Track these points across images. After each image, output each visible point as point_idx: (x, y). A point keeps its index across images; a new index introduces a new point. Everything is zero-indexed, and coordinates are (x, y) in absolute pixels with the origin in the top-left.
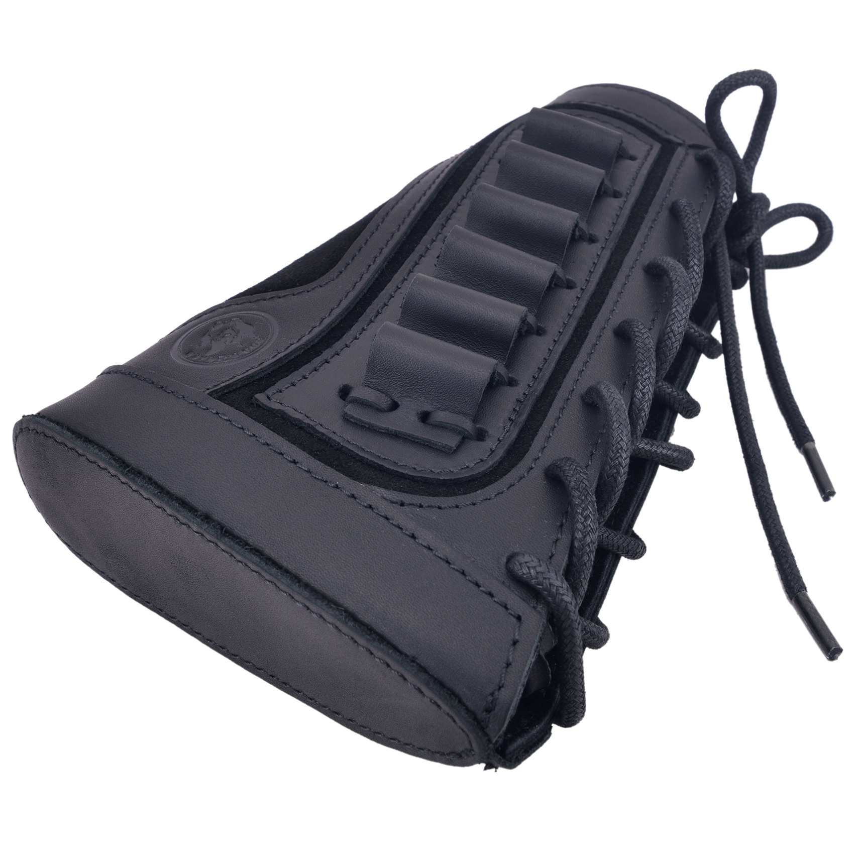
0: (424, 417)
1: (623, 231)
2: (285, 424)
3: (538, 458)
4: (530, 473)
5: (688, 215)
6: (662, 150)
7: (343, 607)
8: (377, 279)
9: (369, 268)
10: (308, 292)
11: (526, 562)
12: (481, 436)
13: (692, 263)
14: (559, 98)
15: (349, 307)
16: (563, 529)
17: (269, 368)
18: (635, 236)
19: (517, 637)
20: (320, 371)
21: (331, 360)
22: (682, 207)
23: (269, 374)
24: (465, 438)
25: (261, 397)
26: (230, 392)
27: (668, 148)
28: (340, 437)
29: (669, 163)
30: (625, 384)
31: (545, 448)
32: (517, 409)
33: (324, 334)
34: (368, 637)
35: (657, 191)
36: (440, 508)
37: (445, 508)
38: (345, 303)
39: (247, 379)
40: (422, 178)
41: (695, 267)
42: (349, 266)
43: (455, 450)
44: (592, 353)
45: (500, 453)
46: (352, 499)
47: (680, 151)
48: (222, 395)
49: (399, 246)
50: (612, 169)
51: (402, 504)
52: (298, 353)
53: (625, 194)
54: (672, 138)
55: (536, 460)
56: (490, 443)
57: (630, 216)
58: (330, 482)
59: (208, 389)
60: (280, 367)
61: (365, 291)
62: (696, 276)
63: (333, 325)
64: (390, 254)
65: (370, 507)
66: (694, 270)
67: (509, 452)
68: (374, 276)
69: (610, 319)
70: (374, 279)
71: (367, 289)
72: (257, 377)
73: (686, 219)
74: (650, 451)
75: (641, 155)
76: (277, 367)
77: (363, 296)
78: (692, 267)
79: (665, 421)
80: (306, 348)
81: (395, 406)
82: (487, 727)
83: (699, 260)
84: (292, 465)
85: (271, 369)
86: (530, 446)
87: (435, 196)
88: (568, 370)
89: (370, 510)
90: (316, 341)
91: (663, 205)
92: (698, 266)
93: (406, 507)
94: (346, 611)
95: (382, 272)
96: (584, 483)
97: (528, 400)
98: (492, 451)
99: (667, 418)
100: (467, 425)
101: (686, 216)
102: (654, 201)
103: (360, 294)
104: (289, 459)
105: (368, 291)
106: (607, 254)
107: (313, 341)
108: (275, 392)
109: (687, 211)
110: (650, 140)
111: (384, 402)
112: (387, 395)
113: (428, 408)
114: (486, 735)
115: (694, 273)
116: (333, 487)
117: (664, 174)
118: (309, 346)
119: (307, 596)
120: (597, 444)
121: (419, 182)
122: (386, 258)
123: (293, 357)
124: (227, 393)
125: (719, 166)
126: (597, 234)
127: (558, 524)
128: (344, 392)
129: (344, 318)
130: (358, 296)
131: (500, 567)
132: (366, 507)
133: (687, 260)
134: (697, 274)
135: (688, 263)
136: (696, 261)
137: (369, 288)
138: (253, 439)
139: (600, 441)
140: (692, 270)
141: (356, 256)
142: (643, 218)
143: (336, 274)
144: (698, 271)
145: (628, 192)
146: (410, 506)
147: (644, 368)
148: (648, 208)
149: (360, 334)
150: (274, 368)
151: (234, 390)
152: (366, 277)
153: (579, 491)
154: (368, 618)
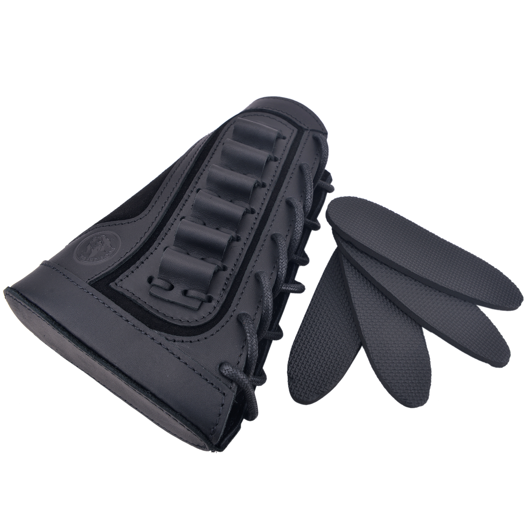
0: (185, 293)
1: (278, 179)
2: (123, 299)
3: (235, 310)
4: (231, 319)
5: (307, 174)
6: (298, 132)
7: (150, 391)
8: (166, 214)
9: (162, 209)
10: (135, 221)
11: (227, 370)
12: (210, 300)
13: (307, 198)
14: (250, 105)
15: (153, 231)
16: (244, 350)
17: (116, 267)
18: (283, 181)
19: (223, 402)
20: (139, 268)
21: (144, 262)
22: (305, 169)
23: (116, 269)
24: (202, 302)
25: (112, 285)
26: (98, 281)
27: (301, 131)
28: (148, 306)
29: (301, 140)
30: (274, 267)
31: (238, 304)
32: (227, 283)
33: (141, 247)
34: (161, 405)
35: (295, 155)
36: (191, 342)
37: (194, 342)
38: (151, 229)
39: (106, 274)
40: (188, 153)
41: (309, 200)
42: (154, 207)
43: (198, 309)
44: (261, 250)
45: (218, 308)
46: (153, 340)
47: (306, 133)
48: (95, 282)
49: (176, 195)
50: (273, 147)
51: (175, 341)
52: (130, 258)
53: (279, 159)
54: (302, 125)
55: (234, 311)
56: (214, 303)
57: (281, 171)
58: (143, 331)
59: (89, 279)
60: (121, 265)
61: (160, 221)
62: (309, 204)
63: (146, 241)
64: (172, 200)
65: (160, 344)
66: (308, 201)
67: (223, 307)
68: (164, 213)
69: (270, 230)
70: (164, 215)
71: (161, 220)
72: (111, 272)
73: (306, 176)
74: (285, 289)
75: (288, 136)
76: (120, 266)
77: (160, 224)
78: (308, 199)
79: (293, 272)
80: (133, 255)
81: (172, 288)
82: (211, 440)
83: (311, 196)
84: (126, 322)
85: (118, 267)
86: (232, 303)
87: (194, 165)
88: (250, 259)
89: (160, 346)
90: (138, 250)
91: (297, 164)
92: (310, 199)
93: (176, 343)
94: (151, 393)
95: (168, 210)
96: (252, 329)
97: (232, 278)
98: (215, 308)
99: (294, 270)
100: (203, 296)
101: (306, 175)
102: (293, 162)
103: (158, 224)
104: (125, 319)
105: (162, 221)
106: (270, 194)
107: (136, 251)
108: (119, 281)
109: (307, 172)
110: (293, 127)
111: (167, 286)
112: (168, 282)
113: (186, 288)
114: (211, 443)
115: (308, 202)
116: (144, 334)
117: (298, 146)
118: (135, 253)
119: (134, 387)
120: (260, 301)
121: (187, 156)
122: (170, 203)
123: (127, 260)
124: (97, 281)
125: (322, 143)
126: (266, 182)
127: (242, 347)
128: (150, 280)
129: (151, 237)
130: (157, 225)
131: (216, 370)
132: (158, 344)
133: (306, 196)
134: (310, 203)
135: (306, 197)
136: (309, 197)
137: (162, 220)
138: (109, 309)
139: (262, 300)
140: (307, 201)
141: (156, 201)
142: (287, 171)
143: (148, 212)
144: (310, 201)
145: (281, 157)
146: (178, 342)
147: (282, 262)
148: (290, 165)
149: (158, 246)
150: (119, 266)
151: (101, 280)
152: (161, 214)
153: (250, 334)
154: (160, 396)
